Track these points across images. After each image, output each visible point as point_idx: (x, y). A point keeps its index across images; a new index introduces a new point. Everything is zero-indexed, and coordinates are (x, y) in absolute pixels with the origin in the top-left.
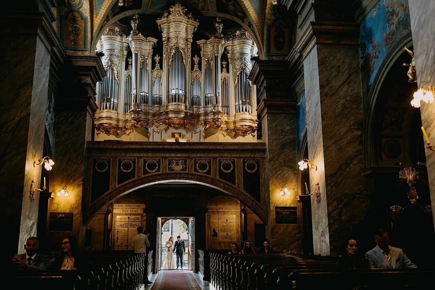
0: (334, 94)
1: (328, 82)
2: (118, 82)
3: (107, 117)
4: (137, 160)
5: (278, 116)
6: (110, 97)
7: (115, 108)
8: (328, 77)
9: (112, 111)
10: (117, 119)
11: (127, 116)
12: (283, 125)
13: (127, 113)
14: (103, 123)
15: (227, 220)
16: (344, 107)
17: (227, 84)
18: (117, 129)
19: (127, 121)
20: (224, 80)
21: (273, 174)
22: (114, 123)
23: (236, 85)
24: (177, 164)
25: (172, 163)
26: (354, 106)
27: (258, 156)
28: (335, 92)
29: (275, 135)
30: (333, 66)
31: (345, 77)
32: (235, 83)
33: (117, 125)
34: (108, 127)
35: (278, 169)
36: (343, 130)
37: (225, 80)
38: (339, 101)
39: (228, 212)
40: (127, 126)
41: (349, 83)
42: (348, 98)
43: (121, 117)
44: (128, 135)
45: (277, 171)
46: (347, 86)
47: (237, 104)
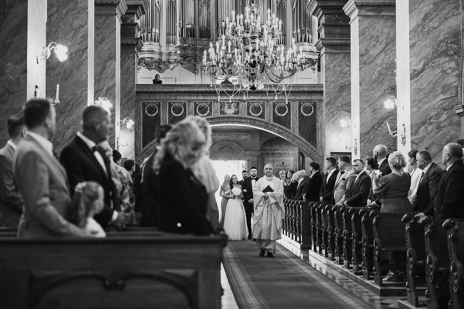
0: (371, 62)
1: (367, 51)
2: (159, 9)
3: (149, 51)
4: (187, 103)
5: (337, 56)
6: (150, 27)
7: (157, 40)
8: (367, 47)
9: (153, 44)
10: (160, 52)
11: (170, 48)
12: (342, 65)
13: (170, 45)
14: (145, 58)
15: (283, 163)
16: (380, 74)
17: (284, 8)
18: (159, 64)
19: (170, 54)
20: (280, 3)
21: (329, 118)
22: (156, 57)
23: (294, 9)
24: (229, 107)
25: (223, 106)
26: (389, 73)
27: (315, 99)
28: (373, 60)
29: (333, 76)
30: (373, 36)
31: (383, 45)
32: (292, 8)
33: (159, 59)
34: (150, 62)
35: (335, 113)
36: (378, 94)
37: (282, 3)
38: (376, 69)
39: (285, 153)
40: (171, 59)
41: (385, 52)
42: (385, 66)
43: (164, 50)
44: (172, 70)
45: (334, 115)
46: (383, 55)
47: (295, 32)
